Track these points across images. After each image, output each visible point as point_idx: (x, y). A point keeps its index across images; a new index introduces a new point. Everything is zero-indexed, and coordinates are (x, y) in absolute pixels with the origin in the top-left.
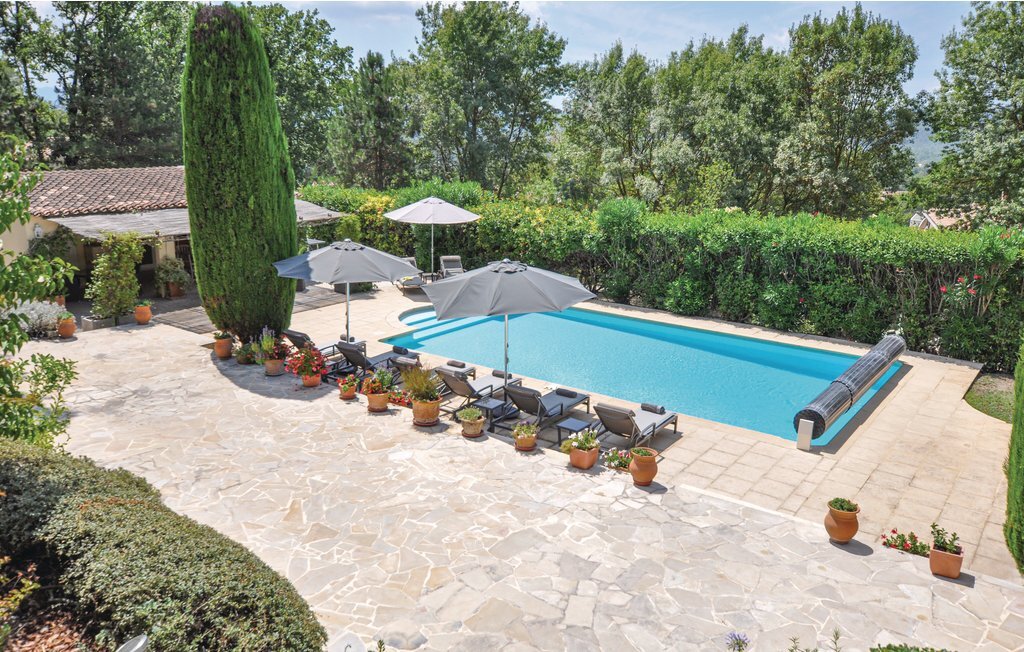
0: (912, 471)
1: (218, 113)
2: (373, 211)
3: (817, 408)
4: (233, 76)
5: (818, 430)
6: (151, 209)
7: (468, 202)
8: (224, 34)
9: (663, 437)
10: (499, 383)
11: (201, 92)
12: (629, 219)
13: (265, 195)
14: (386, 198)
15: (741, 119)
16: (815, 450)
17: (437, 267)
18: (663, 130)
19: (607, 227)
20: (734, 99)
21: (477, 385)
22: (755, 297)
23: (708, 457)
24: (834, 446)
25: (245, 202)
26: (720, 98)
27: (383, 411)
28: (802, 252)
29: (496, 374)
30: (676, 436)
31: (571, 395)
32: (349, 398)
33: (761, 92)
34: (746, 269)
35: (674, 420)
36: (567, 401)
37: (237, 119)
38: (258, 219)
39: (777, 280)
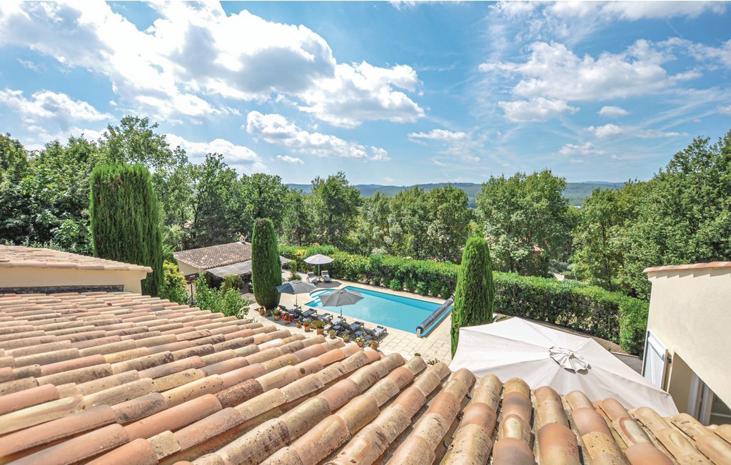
0: (444, 342)
1: (262, 248)
2: (300, 255)
3: (422, 326)
4: (266, 238)
5: (422, 331)
6: (234, 263)
7: (330, 253)
8: (264, 227)
9: (384, 335)
10: (339, 320)
11: (258, 242)
12: (379, 260)
13: (274, 269)
14: (303, 251)
15: (416, 219)
16: (422, 337)
17: (321, 274)
18: (392, 221)
19: (372, 263)
20: (414, 212)
21: (334, 322)
22: (415, 285)
23: (394, 341)
24: (426, 336)
25: (269, 271)
26: (410, 212)
27: (309, 331)
28: (427, 273)
29: (339, 317)
30: (387, 334)
31: (359, 323)
32: (299, 327)
33: (422, 209)
34: (413, 277)
35: (386, 330)
36: (357, 326)
37: (267, 249)
38: (272, 275)
39: (421, 280)
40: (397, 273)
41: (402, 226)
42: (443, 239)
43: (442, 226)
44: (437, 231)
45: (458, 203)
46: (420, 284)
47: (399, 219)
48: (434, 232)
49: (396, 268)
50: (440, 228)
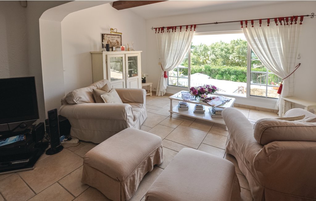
12: (209, 67)
15: (223, 53)
19: (205, 68)
20: (222, 50)
22: (230, 77)
26: (220, 50)
28: (236, 71)
33: (226, 49)
34: (228, 74)
39: (233, 74)
40: (220, 72)
41: (216, 56)
42: (238, 61)
43: (237, 55)
44: (234, 58)
45: (246, 45)
46: (233, 77)
47: (214, 53)
48: (233, 58)
49: (219, 70)
50: (236, 56)
